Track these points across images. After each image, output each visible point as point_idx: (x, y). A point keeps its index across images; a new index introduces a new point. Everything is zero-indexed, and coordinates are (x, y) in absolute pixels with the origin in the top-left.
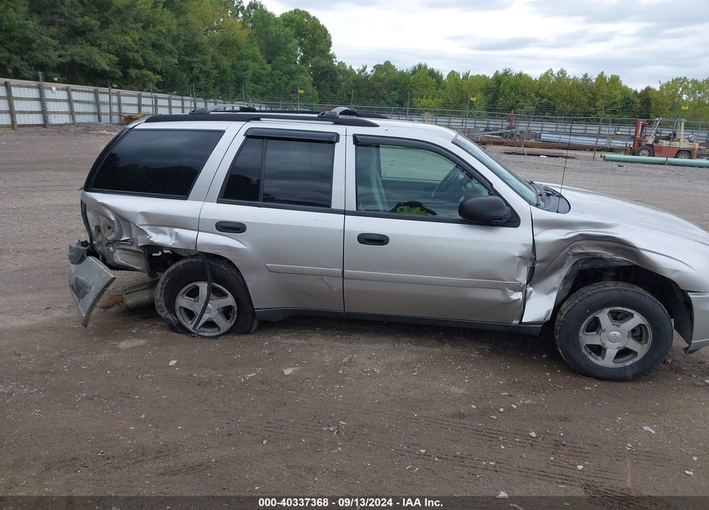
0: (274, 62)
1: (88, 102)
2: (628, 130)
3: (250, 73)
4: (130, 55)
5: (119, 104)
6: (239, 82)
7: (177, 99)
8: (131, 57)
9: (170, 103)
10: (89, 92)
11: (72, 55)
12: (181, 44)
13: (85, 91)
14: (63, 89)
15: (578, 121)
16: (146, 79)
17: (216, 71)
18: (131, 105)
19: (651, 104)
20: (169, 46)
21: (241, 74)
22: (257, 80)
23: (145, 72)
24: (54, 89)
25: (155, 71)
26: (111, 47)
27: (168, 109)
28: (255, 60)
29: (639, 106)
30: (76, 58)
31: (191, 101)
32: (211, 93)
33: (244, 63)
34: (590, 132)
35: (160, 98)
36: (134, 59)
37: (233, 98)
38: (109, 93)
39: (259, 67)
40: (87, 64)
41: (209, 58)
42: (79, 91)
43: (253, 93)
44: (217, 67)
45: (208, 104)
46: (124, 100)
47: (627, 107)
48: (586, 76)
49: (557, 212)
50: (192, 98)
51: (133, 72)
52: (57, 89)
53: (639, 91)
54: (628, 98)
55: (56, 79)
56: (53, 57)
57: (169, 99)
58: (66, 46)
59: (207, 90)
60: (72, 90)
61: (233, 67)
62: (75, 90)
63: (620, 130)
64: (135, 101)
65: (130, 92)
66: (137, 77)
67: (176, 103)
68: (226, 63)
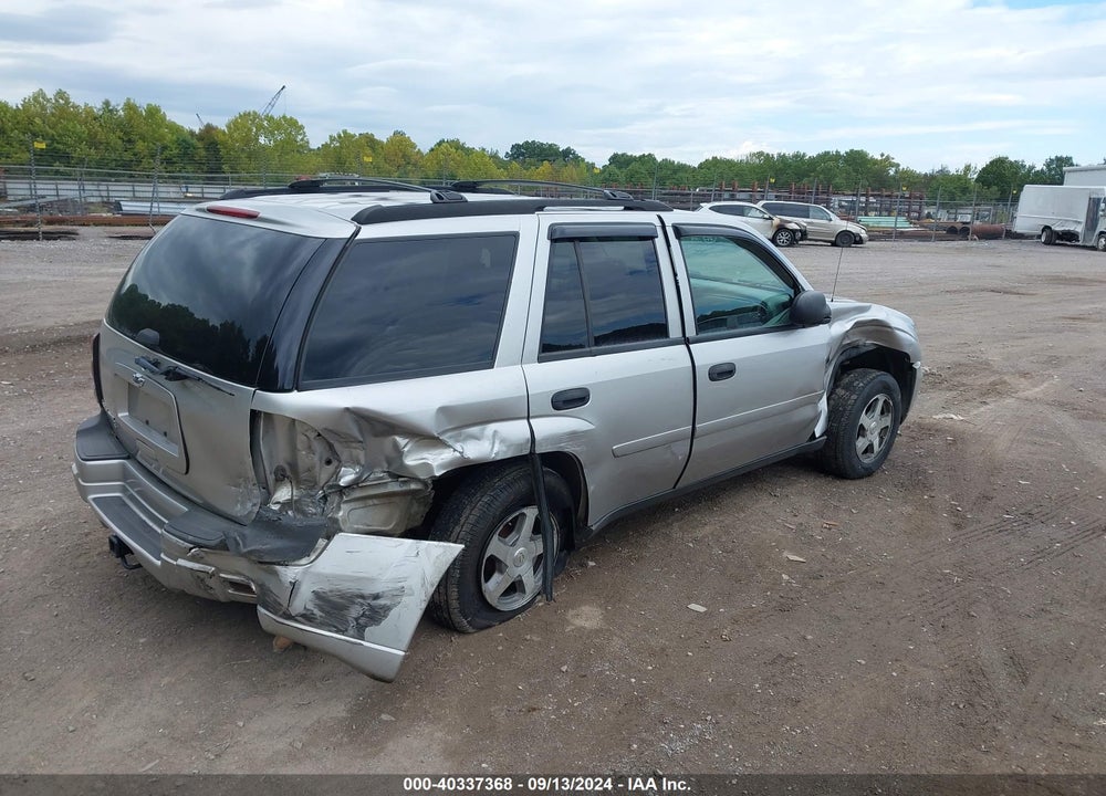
2: (200, 190)
15: (117, 178)
19: (218, 151)
29: (203, 153)
34: (141, 195)
47: (185, 154)
48: (107, 103)
53: (197, 131)
54: (184, 141)
63: (190, 190)
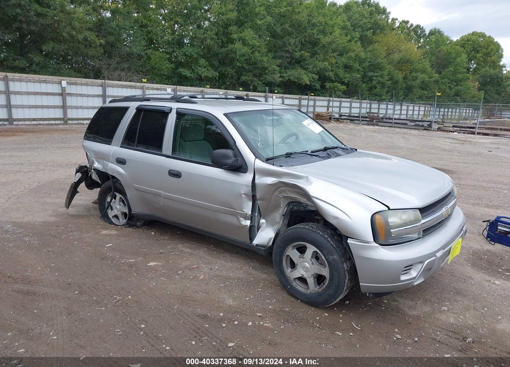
0: (443, 73)
1: (294, 105)
3: (418, 81)
4: (327, 74)
5: (314, 106)
6: (409, 89)
7: (357, 102)
8: (327, 75)
9: (351, 105)
10: (296, 99)
11: (290, 76)
12: (367, 64)
13: (293, 99)
14: (280, 98)
16: (336, 89)
17: (389, 82)
18: (323, 106)
20: (357, 66)
21: (411, 83)
22: (424, 86)
23: (336, 84)
24: (274, 97)
25: (343, 83)
26: (315, 69)
27: (349, 109)
28: (424, 72)
30: (291, 78)
31: (367, 103)
32: (384, 97)
33: (414, 74)
35: (343, 102)
36: (329, 76)
37: (402, 101)
38: (308, 99)
39: (427, 77)
40: (297, 81)
41: (386, 73)
42: (290, 98)
43: (420, 98)
44: (391, 79)
45: (381, 105)
46: (318, 103)
49: (273, 165)
50: (368, 101)
51: (328, 85)
52: (276, 98)
55: (276, 91)
56: (277, 78)
57: (351, 102)
58: (287, 71)
59: (380, 96)
60: (285, 98)
61: (405, 78)
62: (287, 98)
64: (325, 103)
65: (323, 98)
66: (330, 88)
67: (356, 105)
68: (399, 76)
